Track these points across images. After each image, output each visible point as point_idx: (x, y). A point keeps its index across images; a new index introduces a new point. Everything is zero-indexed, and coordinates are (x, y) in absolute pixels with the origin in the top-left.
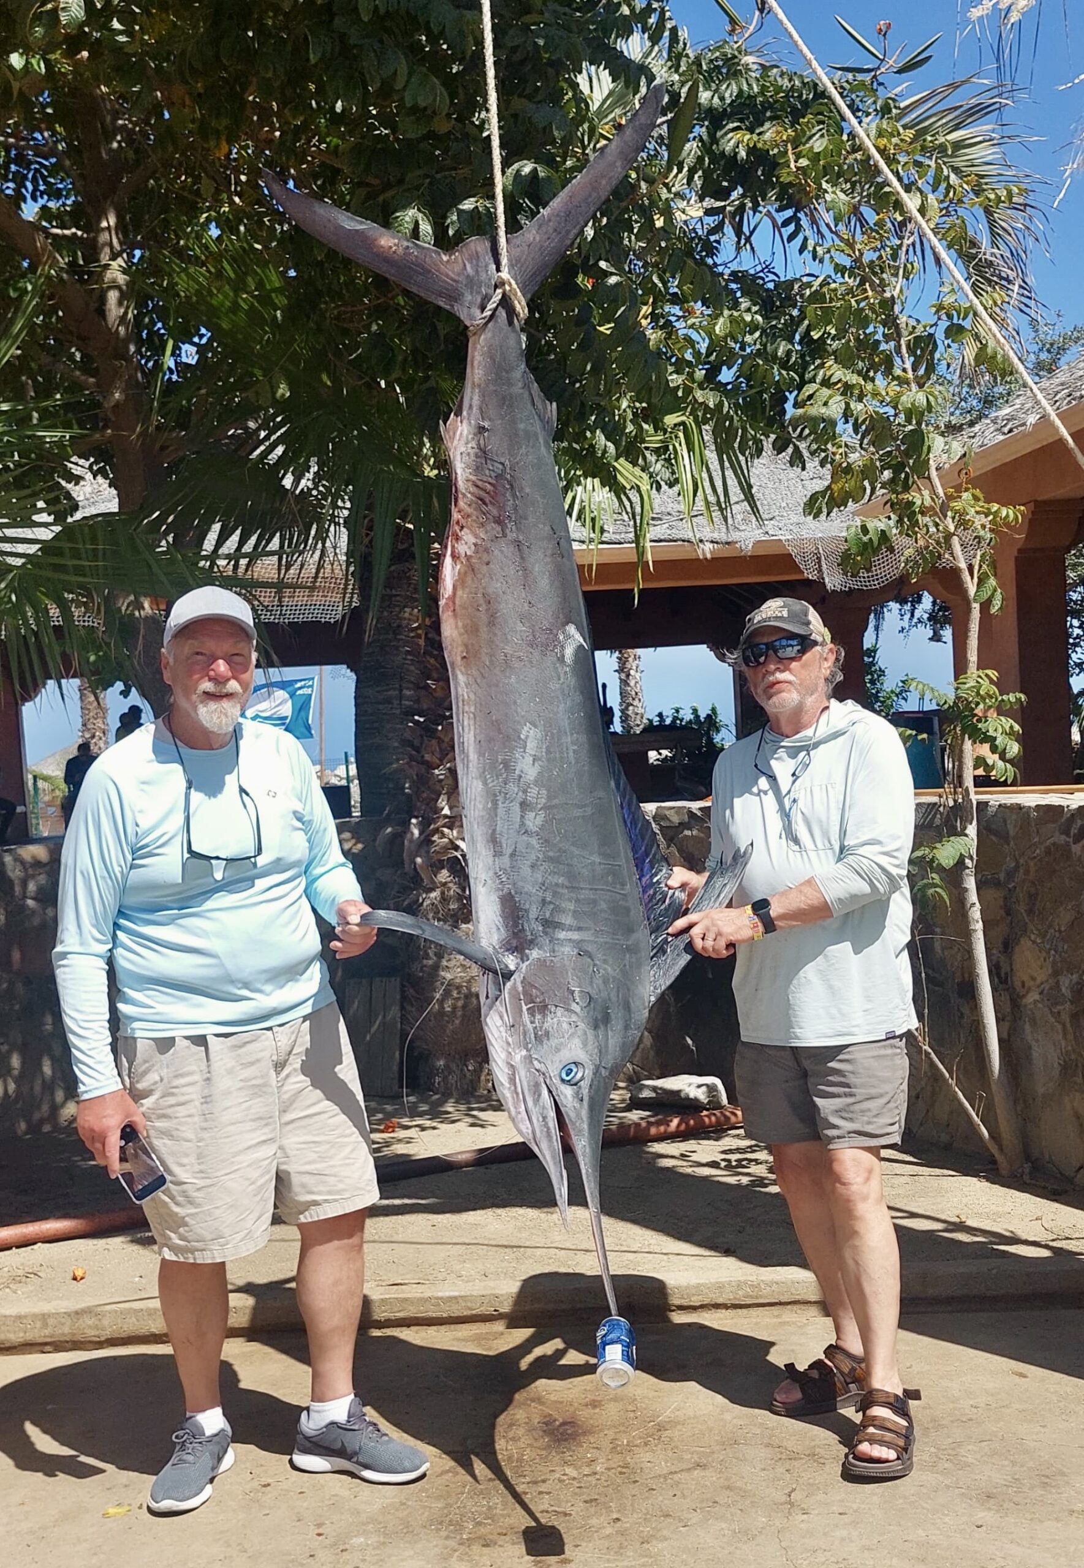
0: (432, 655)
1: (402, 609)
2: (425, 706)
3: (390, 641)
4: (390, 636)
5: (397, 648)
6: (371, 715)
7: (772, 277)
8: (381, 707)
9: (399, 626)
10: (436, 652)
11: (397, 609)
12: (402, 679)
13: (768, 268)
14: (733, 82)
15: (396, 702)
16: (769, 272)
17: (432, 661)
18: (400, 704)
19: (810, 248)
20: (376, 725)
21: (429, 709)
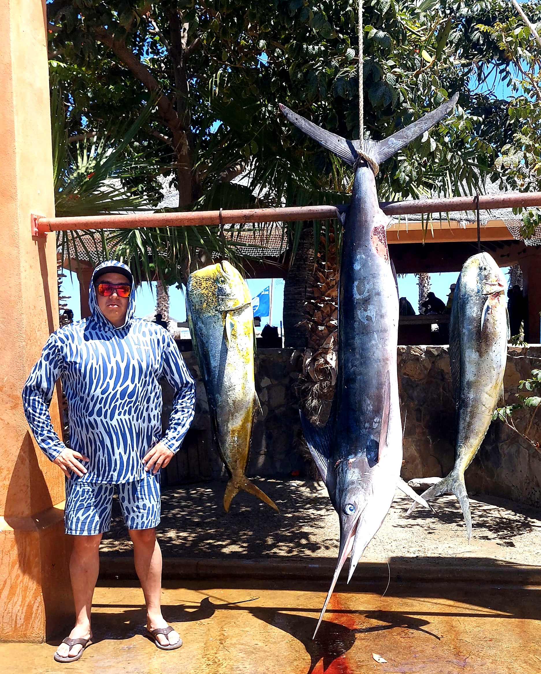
0: (320, 271)
1: (308, 250)
2: (316, 296)
3: (302, 265)
4: (302, 263)
5: (305, 268)
6: (291, 300)
7: (493, 97)
8: (296, 296)
9: (307, 258)
10: (322, 270)
11: (306, 250)
12: (306, 283)
13: (491, 93)
14: (478, 4)
15: (303, 294)
16: (492, 95)
17: (320, 274)
18: (305, 295)
19: (513, 83)
20: (293, 305)
21: (318, 297)
